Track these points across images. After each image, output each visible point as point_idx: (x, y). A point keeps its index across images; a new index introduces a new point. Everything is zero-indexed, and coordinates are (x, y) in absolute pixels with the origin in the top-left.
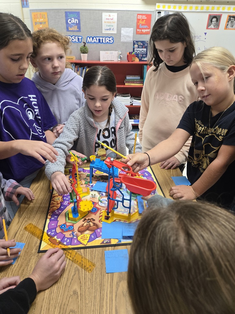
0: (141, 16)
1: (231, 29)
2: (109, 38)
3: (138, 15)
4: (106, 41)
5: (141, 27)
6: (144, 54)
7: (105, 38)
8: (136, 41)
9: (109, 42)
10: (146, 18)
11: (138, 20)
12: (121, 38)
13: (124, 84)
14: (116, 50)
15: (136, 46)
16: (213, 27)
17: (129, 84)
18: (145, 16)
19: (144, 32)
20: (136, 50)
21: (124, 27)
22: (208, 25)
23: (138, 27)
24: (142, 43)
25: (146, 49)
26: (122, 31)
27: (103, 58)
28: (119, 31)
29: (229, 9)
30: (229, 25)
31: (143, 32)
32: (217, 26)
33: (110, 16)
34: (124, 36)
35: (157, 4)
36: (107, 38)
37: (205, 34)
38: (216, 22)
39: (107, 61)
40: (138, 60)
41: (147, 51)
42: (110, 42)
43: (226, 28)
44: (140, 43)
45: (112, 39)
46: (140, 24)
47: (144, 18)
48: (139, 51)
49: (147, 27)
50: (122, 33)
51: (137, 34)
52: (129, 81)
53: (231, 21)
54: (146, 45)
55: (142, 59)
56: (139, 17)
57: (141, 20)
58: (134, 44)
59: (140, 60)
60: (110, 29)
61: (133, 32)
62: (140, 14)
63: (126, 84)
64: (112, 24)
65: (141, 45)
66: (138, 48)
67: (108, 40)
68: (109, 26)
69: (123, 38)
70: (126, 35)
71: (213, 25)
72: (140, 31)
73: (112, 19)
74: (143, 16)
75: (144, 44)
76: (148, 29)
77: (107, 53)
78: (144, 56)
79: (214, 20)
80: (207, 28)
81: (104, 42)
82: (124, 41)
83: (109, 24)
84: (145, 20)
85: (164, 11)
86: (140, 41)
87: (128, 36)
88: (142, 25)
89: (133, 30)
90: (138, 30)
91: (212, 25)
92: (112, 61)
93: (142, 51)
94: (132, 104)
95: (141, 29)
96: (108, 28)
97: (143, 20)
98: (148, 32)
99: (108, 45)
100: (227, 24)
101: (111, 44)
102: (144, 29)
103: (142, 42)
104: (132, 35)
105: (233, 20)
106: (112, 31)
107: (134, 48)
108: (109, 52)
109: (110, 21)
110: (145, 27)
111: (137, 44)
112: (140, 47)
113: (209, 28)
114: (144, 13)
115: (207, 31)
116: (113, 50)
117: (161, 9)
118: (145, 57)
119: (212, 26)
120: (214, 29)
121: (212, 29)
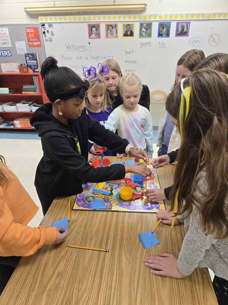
0: (29, 30)
1: (112, 38)
2: (7, 51)
3: (26, 28)
4: (4, 54)
5: (31, 40)
6: (36, 66)
7: (3, 52)
8: (27, 54)
9: (7, 55)
10: (34, 31)
11: (28, 34)
12: (17, 51)
13: (22, 93)
14: (15, 62)
15: (28, 58)
16: (95, 37)
17: (26, 93)
18: (33, 29)
19: (36, 44)
20: (29, 62)
21: (17, 40)
22: (90, 35)
23: (29, 40)
24: (32, 56)
25: (36, 61)
26: (16, 45)
27: (5, 69)
28: (14, 44)
29: (109, 18)
30: (109, 34)
31: (34, 45)
32: (98, 35)
33: (2, 31)
34: (18, 49)
35: (39, 17)
36: (5, 52)
37: (89, 43)
38: (96, 31)
39: (8, 71)
40: (32, 71)
41: (37, 63)
42: (9, 55)
43: (107, 36)
44: (30, 56)
45: (10, 52)
46: (30, 37)
47: (32, 31)
48: (31, 63)
49: (37, 40)
50: (16, 46)
51: (29, 46)
52: (25, 90)
53: (110, 30)
54: (35, 57)
55: (35, 71)
56: (27, 30)
57: (30, 33)
58: (26, 57)
59: (34, 71)
60: (5, 43)
61: (25, 45)
62: (27, 27)
63: (23, 93)
64: (6, 38)
65: (31, 58)
66: (30, 60)
67: (6, 54)
68: (4, 40)
69: (18, 51)
70: (20, 48)
71: (95, 35)
72: (32, 44)
73: (5, 34)
74: (31, 29)
75: (33, 57)
76: (39, 42)
77: (7, 65)
78: (36, 67)
79: (94, 29)
80: (90, 38)
81: (3, 55)
82: (20, 54)
83: (3, 38)
84: (33, 34)
85: (47, 24)
86: (30, 54)
87: (22, 49)
88: (32, 38)
89: (25, 43)
90: (29, 43)
91: (93, 34)
92: (13, 71)
93: (33, 63)
94: (31, 111)
95: (32, 42)
96: (4, 42)
97: (32, 33)
98: (39, 44)
99: (7, 57)
100: (107, 33)
101: (10, 57)
102: (34, 42)
103: (32, 54)
104: (26, 47)
105: (111, 28)
106: (7, 44)
107: (26, 61)
108: (9, 64)
109: (3, 35)
110: (36, 40)
111: (28, 57)
112: (31, 59)
113: (91, 37)
114: (31, 27)
115: (90, 40)
116: (13, 62)
117: (44, 21)
118: (37, 69)
119: (93, 36)
120: (96, 38)
121: (93, 38)
